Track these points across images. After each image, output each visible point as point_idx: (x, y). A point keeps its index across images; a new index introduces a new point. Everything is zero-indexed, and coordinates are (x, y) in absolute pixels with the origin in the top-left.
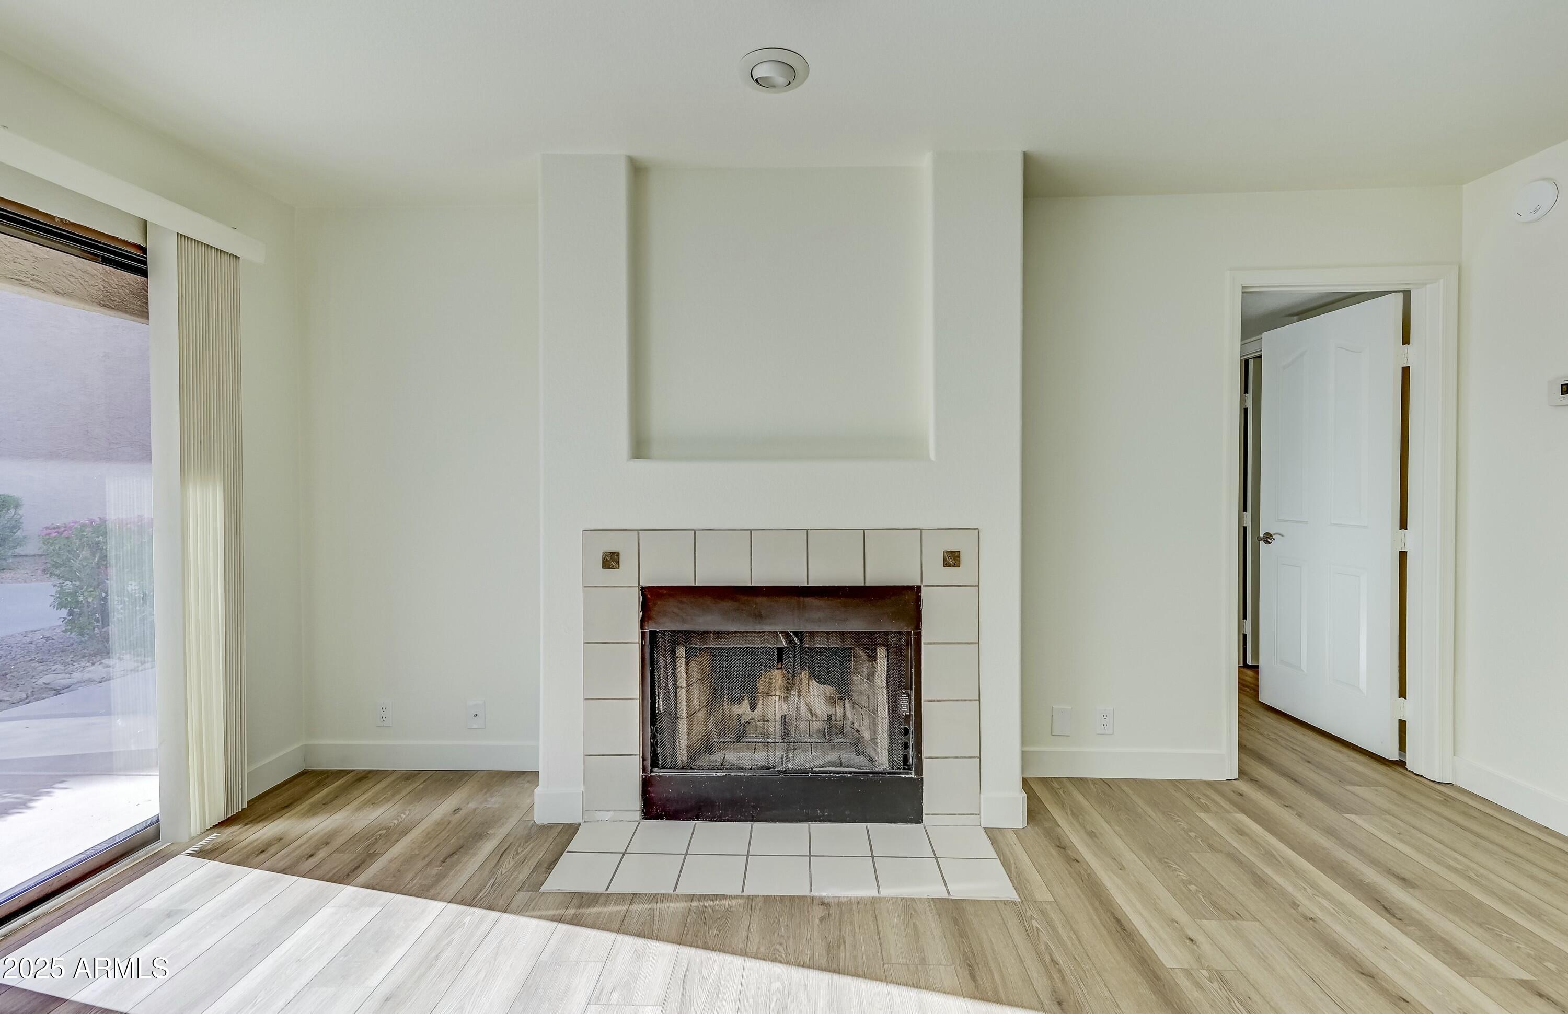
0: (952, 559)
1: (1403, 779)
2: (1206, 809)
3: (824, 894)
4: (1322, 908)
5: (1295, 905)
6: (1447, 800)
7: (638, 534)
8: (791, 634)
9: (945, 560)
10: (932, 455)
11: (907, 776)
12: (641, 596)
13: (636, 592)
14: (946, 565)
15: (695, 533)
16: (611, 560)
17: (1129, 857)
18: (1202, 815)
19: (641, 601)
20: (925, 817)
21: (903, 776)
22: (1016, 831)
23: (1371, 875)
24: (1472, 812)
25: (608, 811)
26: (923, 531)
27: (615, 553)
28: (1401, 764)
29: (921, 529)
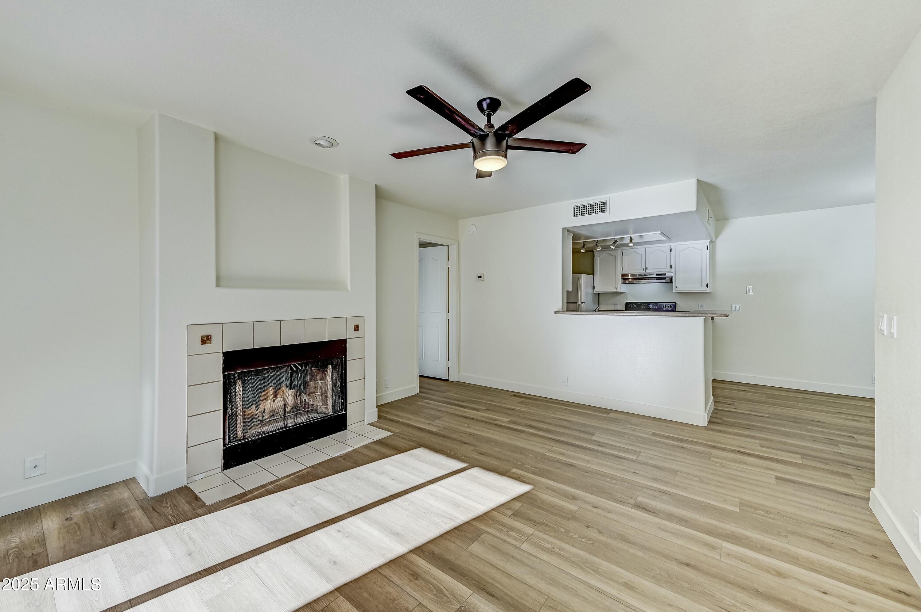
0: (357, 328)
1: (450, 383)
2: (418, 402)
3: (337, 455)
4: (453, 411)
5: (448, 412)
6: (459, 385)
7: (222, 325)
8: (297, 365)
9: (354, 328)
10: (349, 289)
11: (342, 413)
12: (223, 357)
13: (221, 355)
14: (355, 330)
15: (253, 323)
16: (206, 340)
17: (410, 416)
18: (418, 403)
19: (223, 359)
20: (348, 427)
21: (340, 413)
22: (376, 422)
23: (456, 402)
24: (465, 386)
25: (202, 473)
26: (347, 318)
27: (209, 336)
28: (448, 380)
29: (347, 317)
